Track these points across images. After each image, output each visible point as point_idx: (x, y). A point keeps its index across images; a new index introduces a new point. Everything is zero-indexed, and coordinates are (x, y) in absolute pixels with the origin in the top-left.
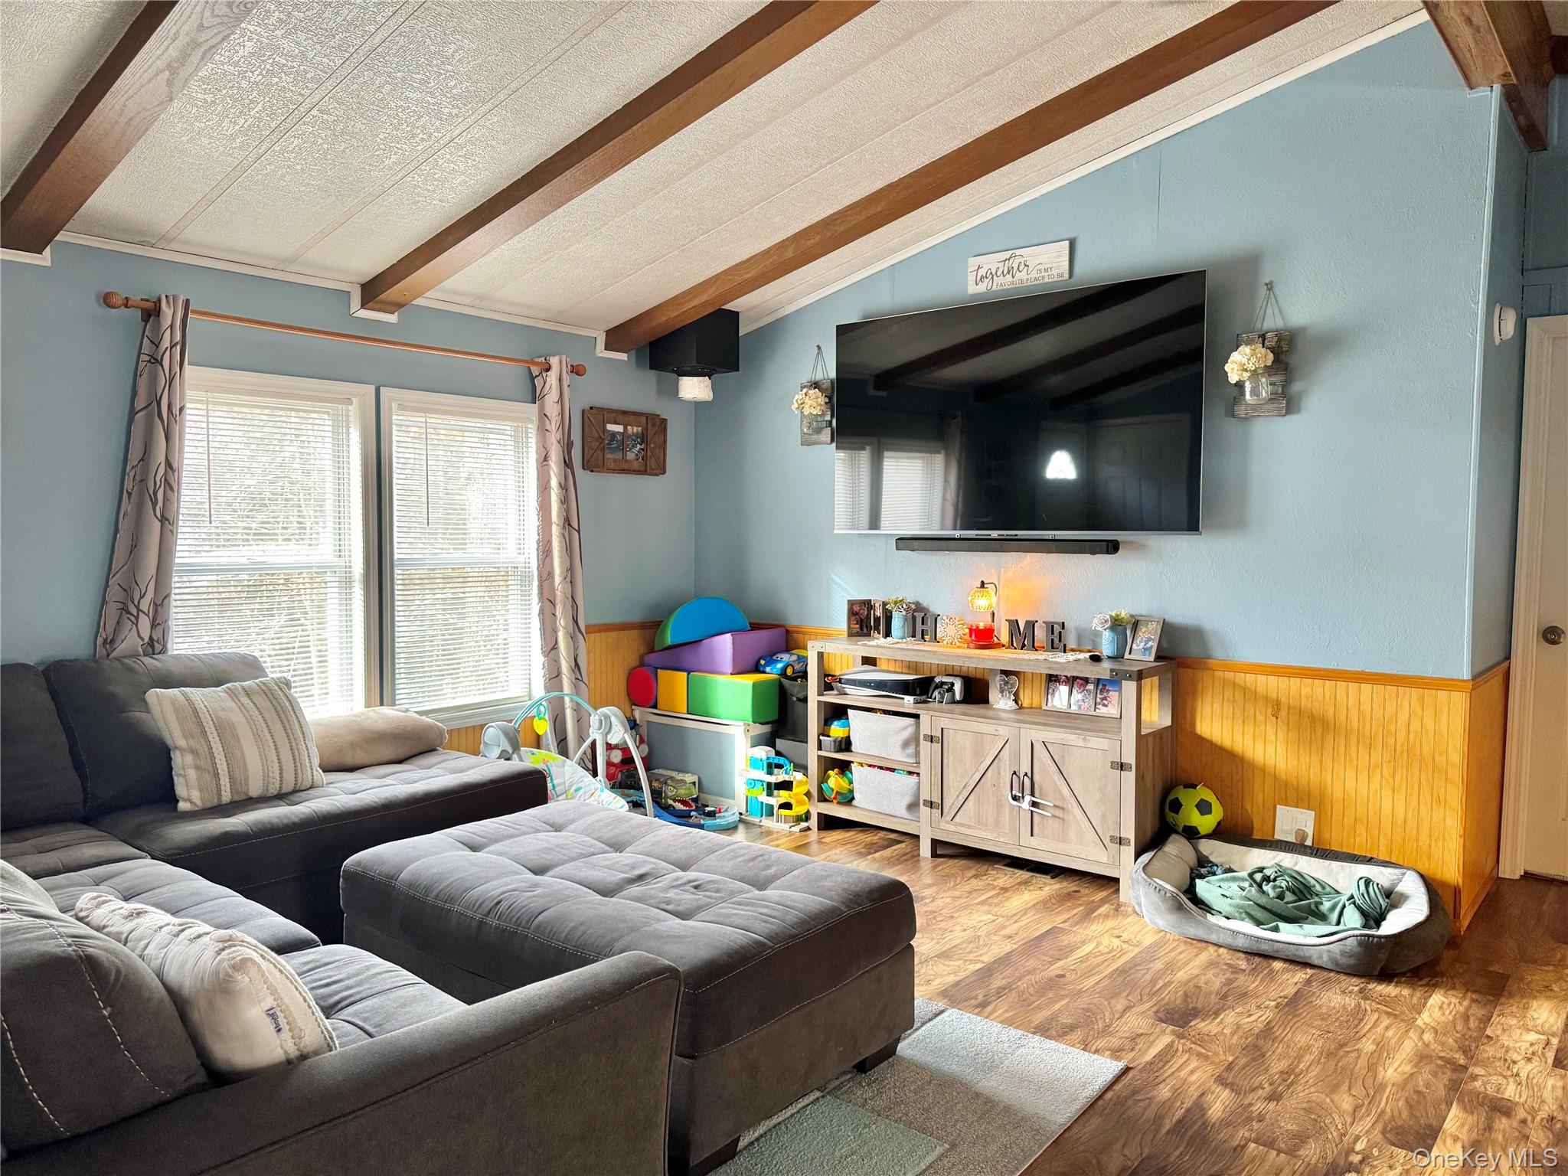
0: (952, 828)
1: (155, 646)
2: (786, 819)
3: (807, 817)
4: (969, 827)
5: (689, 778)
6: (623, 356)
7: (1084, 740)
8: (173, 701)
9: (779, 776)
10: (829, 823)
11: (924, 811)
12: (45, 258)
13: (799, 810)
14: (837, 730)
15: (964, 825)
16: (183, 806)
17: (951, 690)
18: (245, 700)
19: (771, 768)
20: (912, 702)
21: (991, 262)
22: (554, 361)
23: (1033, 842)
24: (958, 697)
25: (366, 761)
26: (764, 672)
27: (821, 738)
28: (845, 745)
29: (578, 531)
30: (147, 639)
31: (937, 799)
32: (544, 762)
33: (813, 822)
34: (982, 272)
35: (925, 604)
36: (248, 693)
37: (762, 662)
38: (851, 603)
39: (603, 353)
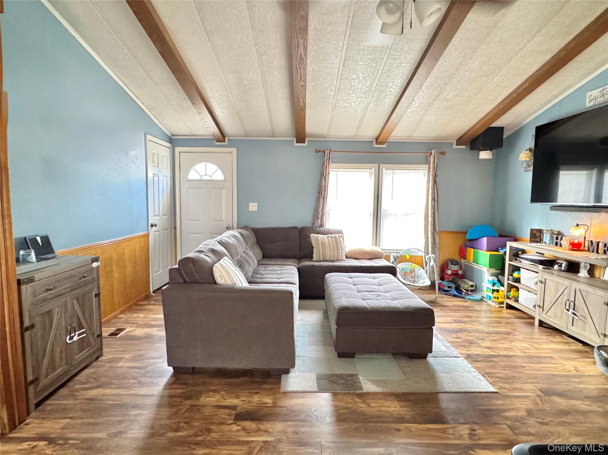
0: (545, 316)
1: (321, 226)
2: (495, 302)
3: (502, 303)
4: (551, 317)
5: (471, 283)
6: (464, 147)
7: (595, 291)
8: (315, 237)
9: (495, 288)
10: (510, 307)
11: (537, 308)
12: (306, 144)
13: (500, 300)
14: (516, 275)
15: (549, 316)
16: (313, 259)
17: (561, 266)
18: (330, 239)
19: (494, 284)
20: (542, 268)
21: (595, 93)
22: (433, 151)
23: (572, 328)
24: (563, 269)
25: (361, 258)
26: (499, 252)
27: (509, 276)
28: (518, 280)
29: (437, 202)
30: (320, 224)
31: (541, 305)
32: (414, 268)
33: (505, 305)
34: (592, 98)
35: (562, 232)
36: (331, 237)
37: (500, 248)
38: (532, 230)
39: (455, 146)
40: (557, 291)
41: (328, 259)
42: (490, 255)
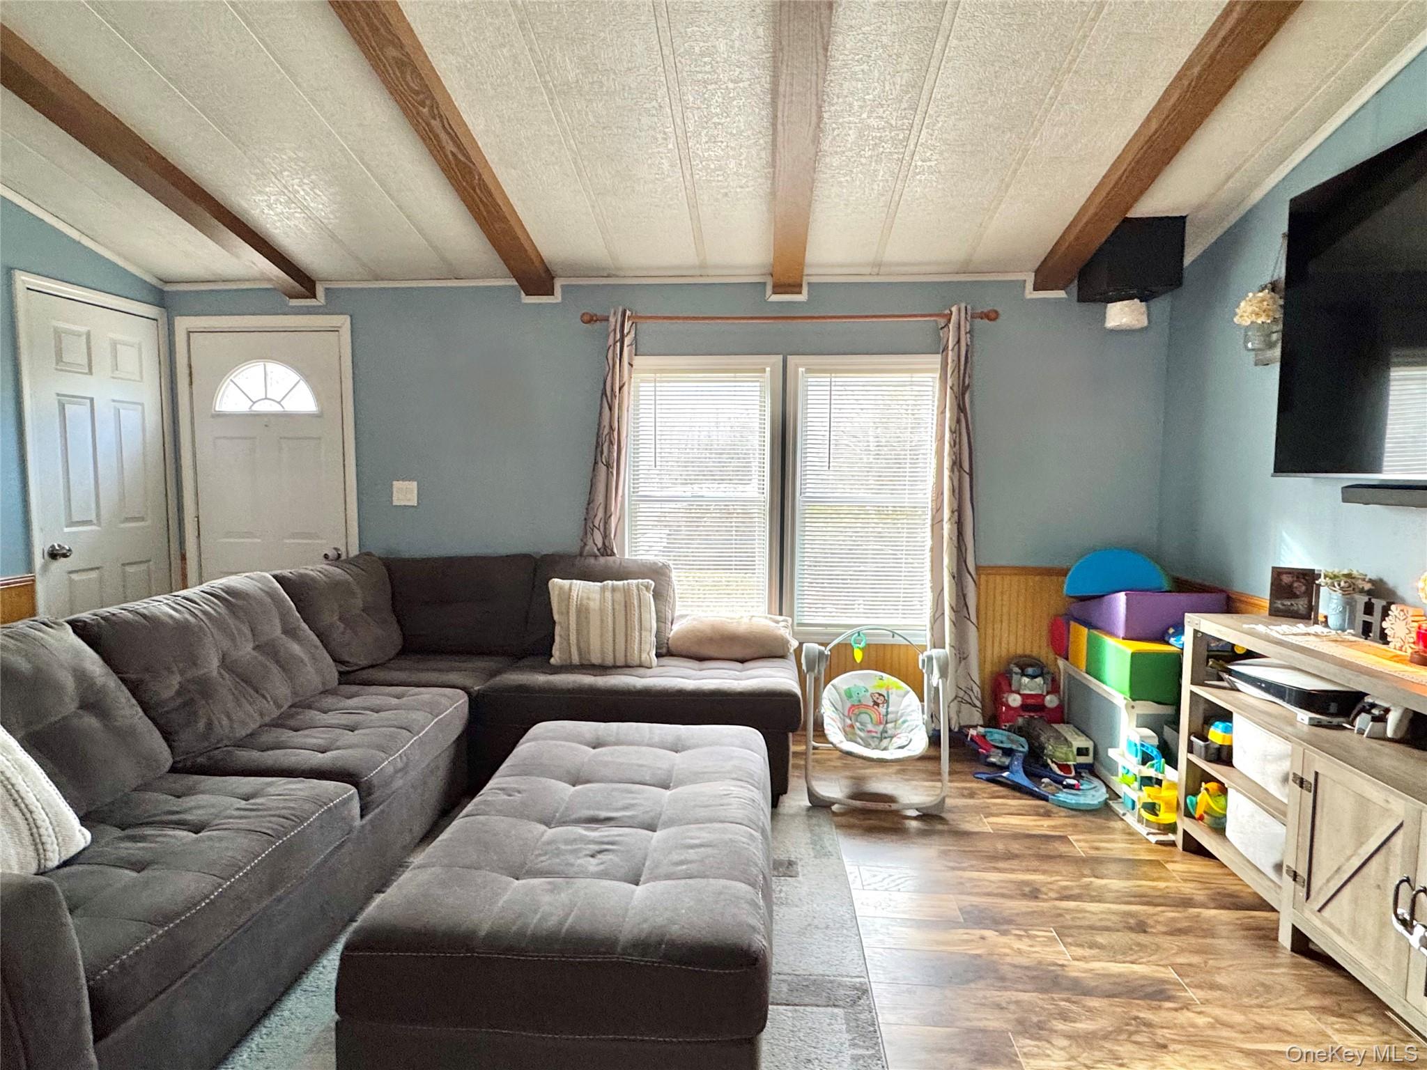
0: (1317, 922)
1: (606, 551)
2: (1148, 823)
3: (1172, 828)
4: (1339, 932)
5: (1079, 742)
6: (1061, 294)
9: (1148, 771)
10: (1194, 848)
11: (1287, 879)
12: (557, 297)
13: (1166, 817)
14: (1216, 734)
15: (1331, 926)
17: (1381, 719)
18: (608, 595)
19: (1146, 759)
20: (1306, 721)
22: (954, 309)
23: (1425, 1005)
24: (1390, 734)
26: (1168, 643)
27: (1193, 738)
28: (1223, 756)
29: (971, 475)
30: (600, 545)
31: (1303, 872)
32: (888, 689)
33: (1178, 838)
35: (1391, 581)
36: (614, 589)
37: (1171, 631)
38: (1278, 573)
39: (1030, 294)
40: (1361, 833)
41: (595, 659)
42: (1134, 655)
